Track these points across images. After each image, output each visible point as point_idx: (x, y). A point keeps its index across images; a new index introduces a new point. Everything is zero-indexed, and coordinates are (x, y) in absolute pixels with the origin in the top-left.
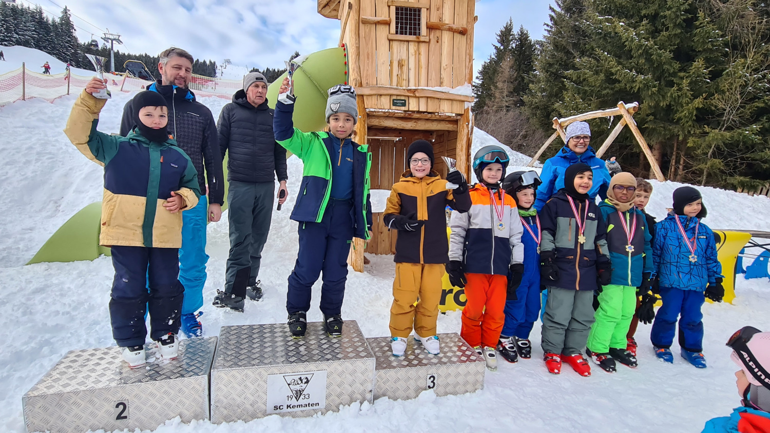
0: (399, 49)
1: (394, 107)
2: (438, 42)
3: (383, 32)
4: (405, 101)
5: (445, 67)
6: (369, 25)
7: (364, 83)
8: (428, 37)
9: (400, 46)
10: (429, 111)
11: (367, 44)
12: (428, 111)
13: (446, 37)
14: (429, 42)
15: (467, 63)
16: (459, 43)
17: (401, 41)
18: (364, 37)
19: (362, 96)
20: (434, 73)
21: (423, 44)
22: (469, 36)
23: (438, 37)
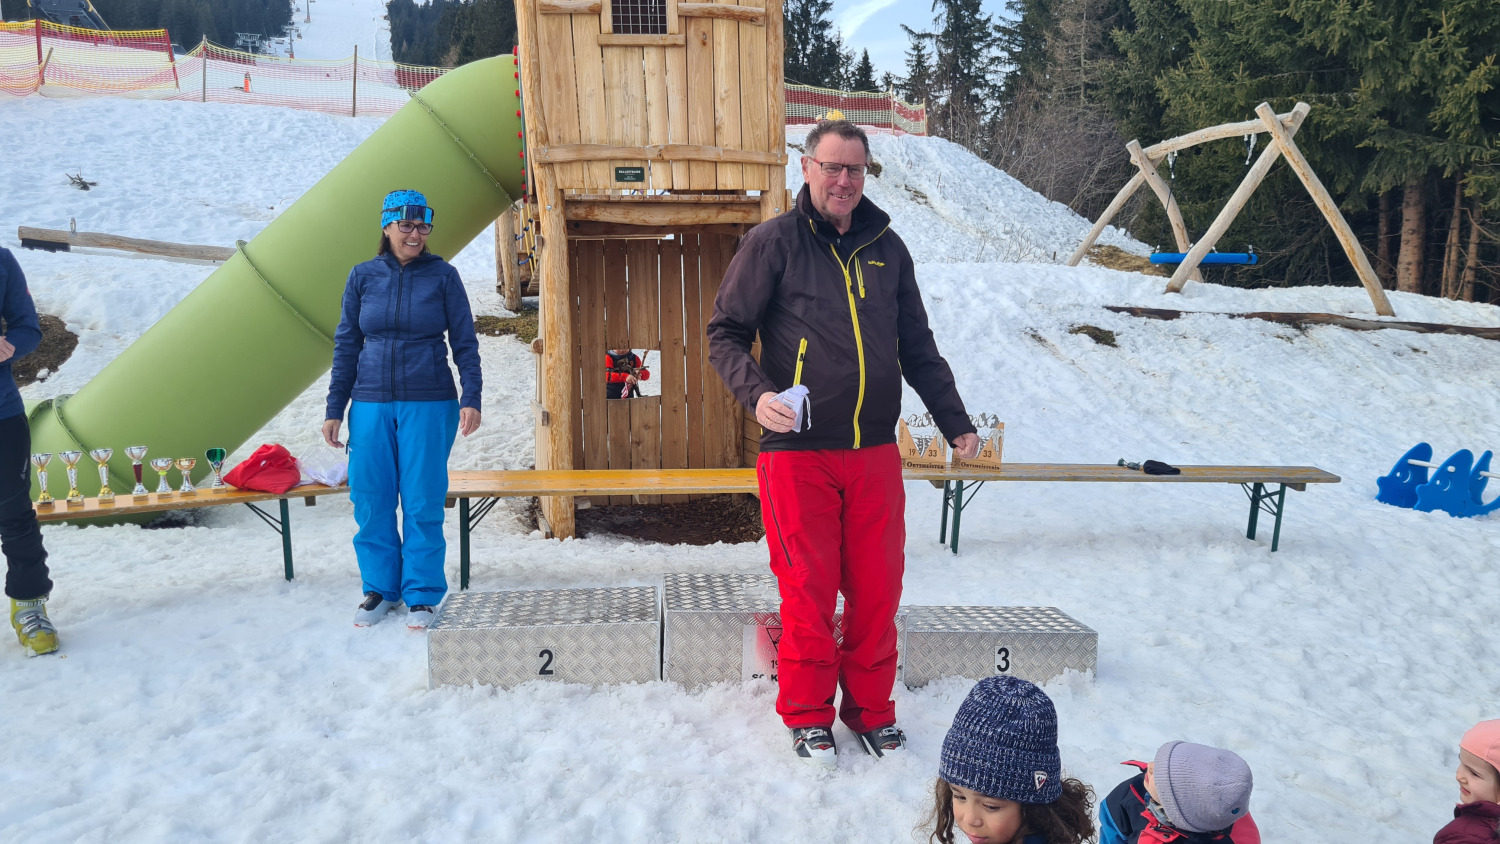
0: (623, 64)
1: (619, 184)
2: (704, 44)
3: (586, 33)
4: (642, 169)
5: (724, 95)
6: (557, 19)
7: (553, 135)
8: (682, 36)
9: (625, 57)
10: (695, 186)
11: (555, 58)
12: (691, 189)
13: (722, 31)
14: (686, 45)
15: (771, 85)
16: (752, 39)
17: (626, 46)
18: (549, 44)
19: (551, 164)
20: (700, 110)
21: (675, 50)
22: (771, 27)
23: (704, 34)
